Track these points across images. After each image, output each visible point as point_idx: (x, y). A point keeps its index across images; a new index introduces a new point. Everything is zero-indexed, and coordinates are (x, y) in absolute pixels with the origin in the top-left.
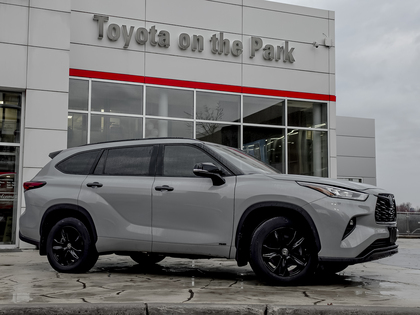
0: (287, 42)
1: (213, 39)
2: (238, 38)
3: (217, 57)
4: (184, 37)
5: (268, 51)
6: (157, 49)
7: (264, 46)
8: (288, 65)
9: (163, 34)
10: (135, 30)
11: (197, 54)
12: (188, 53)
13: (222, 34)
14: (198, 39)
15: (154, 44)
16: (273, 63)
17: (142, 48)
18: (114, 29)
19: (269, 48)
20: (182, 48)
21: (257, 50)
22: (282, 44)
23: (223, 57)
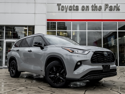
0: (117, 4)
1: (92, 6)
2: (101, 5)
3: (94, 11)
4: (83, 7)
5: (110, 8)
6: (75, 11)
7: (109, 6)
8: (118, 11)
9: (77, 7)
10: (69, 6)
11: (87, 11)
12: (85, 11)
13: (95, 4)
14: (88, 7)
15: (74, 10)
16: (113, 11)
17: (71, 11)
18: (63, 7)
19: (111, 7)
20: (83, 10)
21: (107, 8)
22: (115, 5)
23: (96, 11)
